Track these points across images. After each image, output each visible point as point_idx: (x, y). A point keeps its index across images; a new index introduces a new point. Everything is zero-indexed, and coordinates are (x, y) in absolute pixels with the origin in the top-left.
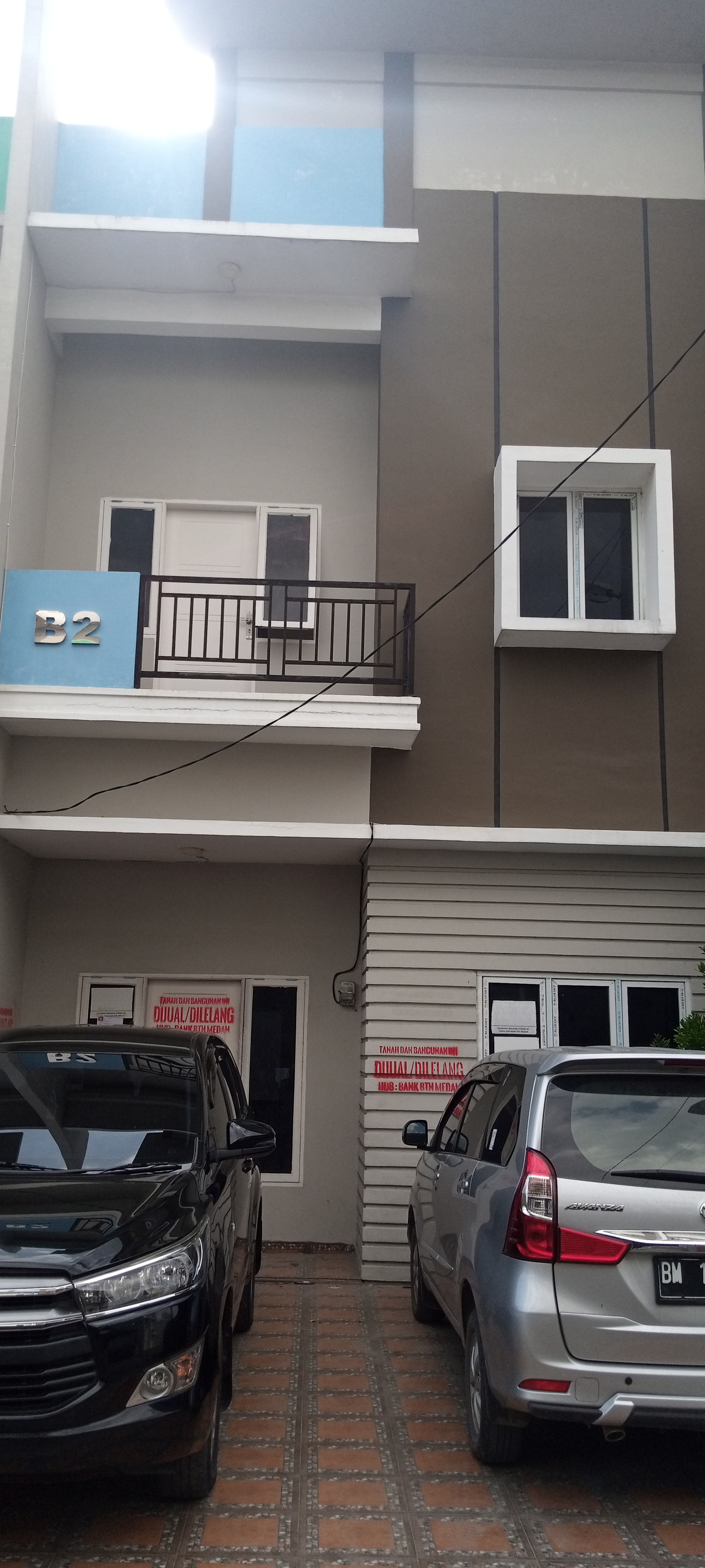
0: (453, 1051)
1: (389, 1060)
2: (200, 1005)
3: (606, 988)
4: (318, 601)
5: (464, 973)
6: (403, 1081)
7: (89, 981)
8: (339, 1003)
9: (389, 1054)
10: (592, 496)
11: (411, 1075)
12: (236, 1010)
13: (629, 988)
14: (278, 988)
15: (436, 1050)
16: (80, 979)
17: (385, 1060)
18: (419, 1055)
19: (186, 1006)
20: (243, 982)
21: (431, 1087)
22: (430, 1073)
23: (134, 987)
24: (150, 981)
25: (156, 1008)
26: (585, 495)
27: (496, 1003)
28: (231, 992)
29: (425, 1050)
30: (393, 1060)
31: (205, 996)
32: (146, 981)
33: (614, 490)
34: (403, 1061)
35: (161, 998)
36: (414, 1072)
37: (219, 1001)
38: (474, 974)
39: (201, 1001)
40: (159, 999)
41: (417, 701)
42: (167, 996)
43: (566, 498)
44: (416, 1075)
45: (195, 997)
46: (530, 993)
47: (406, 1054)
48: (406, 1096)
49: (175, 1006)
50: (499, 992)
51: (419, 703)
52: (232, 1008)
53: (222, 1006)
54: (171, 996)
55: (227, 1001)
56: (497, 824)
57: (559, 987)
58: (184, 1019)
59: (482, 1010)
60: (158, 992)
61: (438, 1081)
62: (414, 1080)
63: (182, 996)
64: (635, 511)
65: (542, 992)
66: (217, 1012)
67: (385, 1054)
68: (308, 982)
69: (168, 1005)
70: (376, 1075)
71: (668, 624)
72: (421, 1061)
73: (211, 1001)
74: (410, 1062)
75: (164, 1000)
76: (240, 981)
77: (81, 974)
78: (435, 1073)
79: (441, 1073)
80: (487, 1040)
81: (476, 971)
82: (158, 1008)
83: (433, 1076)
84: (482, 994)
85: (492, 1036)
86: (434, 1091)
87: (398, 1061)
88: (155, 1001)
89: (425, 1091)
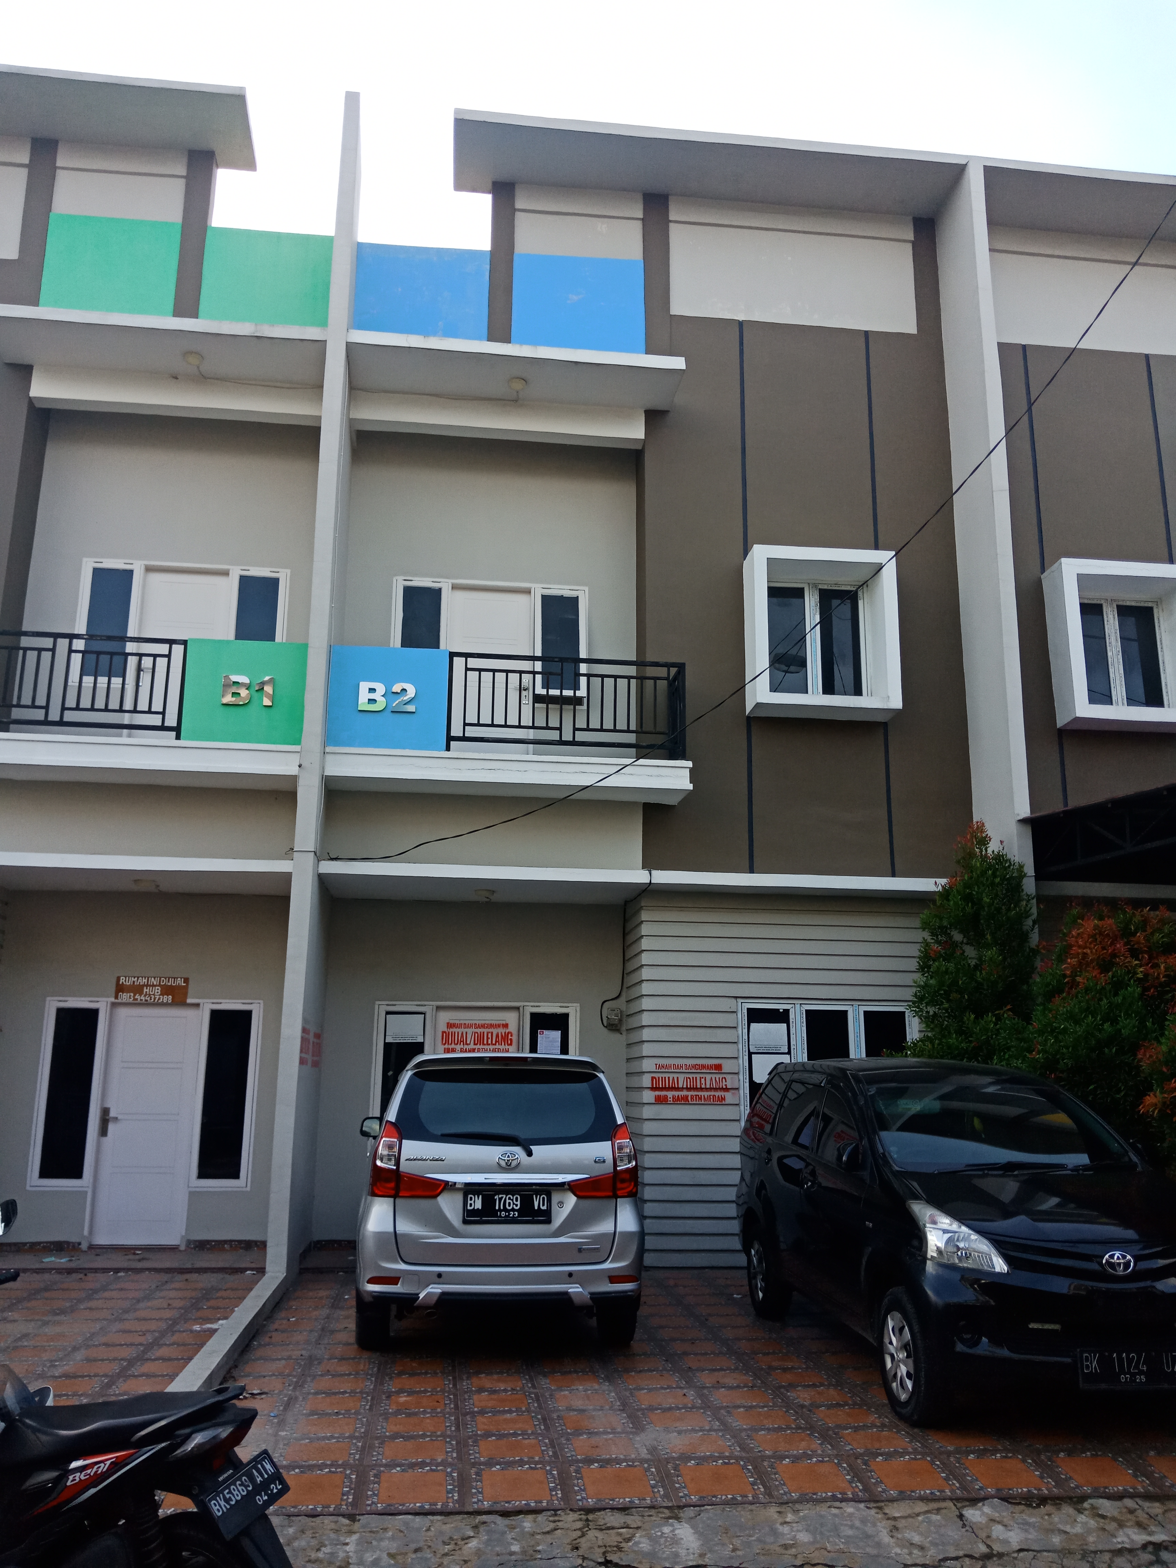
0: (718, 1067)
1: (663, 1075)
2: (482, 1030)
3: (845, 1013)
4: (589, 676)
5: (726, 999)
6: (676, 1093)
7: (384, 1009)
8: (606, 1027)
9: (663, 1070)
10: (825, 587)
11: (682, 1089)
12: (515, 1032)
13: (865, 1012)
14: (552, 1014)
15: (703, 1067)
16: (377, 1007)
17: (660, 1075)
18: (690, 1071)
19: (470, 1031)
20: (521, 1009)
21: (700, 1099)
22: (699, 1086)
23: (424, 1014)
24: (438, 1008)
25: (443, 1032)
26: (820, 587)
27: (753, 1025)
28: (511, 1018)
29: (694, 1066)
30: (667, 1075)
31: (487, 1022)
32: (435, 1008)
33: (845, 583)
34: (675, 1076)
35: (448, 1023)
36: (685, 1086)
37: (499, 1026)
38: (734, 1000)
39: (483, 1026)
40: (446, 1025)
41: (690, 764)
42: (452, 1022)
43: (803, 588)
44: (687, 1088)
45: (477, 1022)
46: (782, 1017)
47: (678, 1071)
48: (680, 1106)
49: (460, 1030)
50: (756, 1016)
51: (691, 766)
52: (511, 1033)
53: (501, 1031)
54: (457, 1022)
55: (506, 1026)
56: (752, 871)
57: (806, 1011)
58: (468, 1042)
59: (742, 1030)
60: (445, 1017)
61: (706, 1094)
62: (685, 1093)
63: (467, 1022)
64: (862, 601)
65: (792, 1016)
66: (497, 1036)
67: (660, 1070)
68: (578, 1009)
69: (454, 1030)
70: (653, 1089)
71: (896, 702)
72: (691, 1076)
73: (491, 1026)
74: (681, 1077)
75: (450, 1025)
76: (518, 1008)
77: (378, 1003)
78: (703, 1086)
79: (708, 1086)
80: (746, 1058)
81: (736, 997)
82: (445, 1032)
83: (701, 1089)
84: (742, 1016)
85: (750, 1054)
86: (703, 1102)
87: (671, 1076)
88: (442, 1027)
89: (695, 1102)
